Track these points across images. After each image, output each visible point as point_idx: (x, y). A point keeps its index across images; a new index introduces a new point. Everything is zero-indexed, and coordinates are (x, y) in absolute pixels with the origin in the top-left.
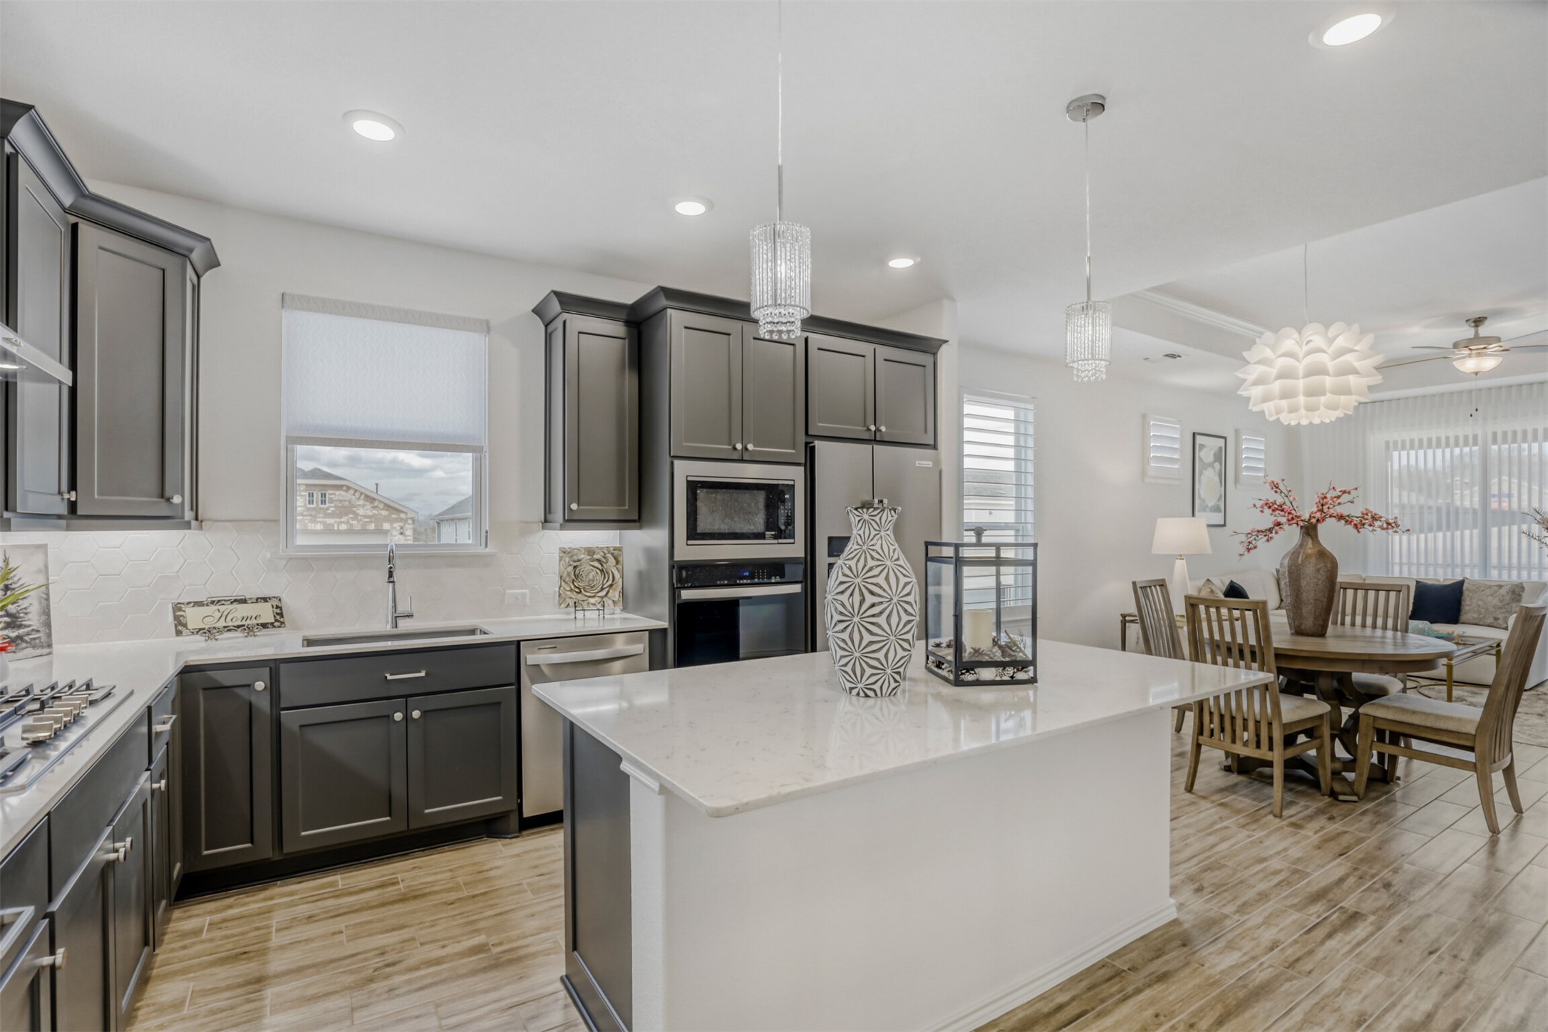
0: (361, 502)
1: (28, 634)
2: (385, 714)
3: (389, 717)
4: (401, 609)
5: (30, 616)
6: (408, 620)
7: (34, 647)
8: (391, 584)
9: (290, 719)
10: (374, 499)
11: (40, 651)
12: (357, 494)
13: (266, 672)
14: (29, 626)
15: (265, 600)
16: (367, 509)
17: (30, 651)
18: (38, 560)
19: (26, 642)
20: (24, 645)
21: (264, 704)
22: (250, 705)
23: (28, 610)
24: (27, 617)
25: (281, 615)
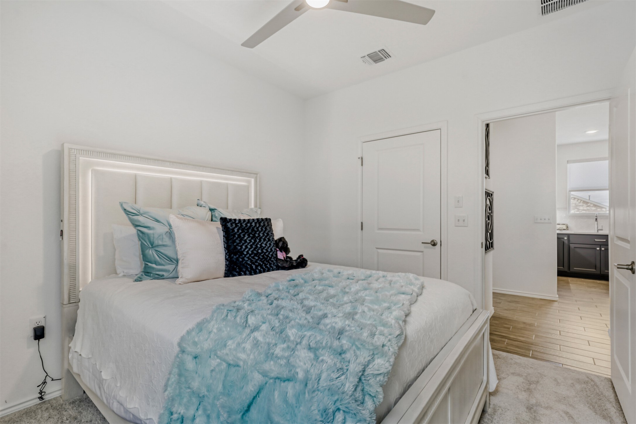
0: (581, 204)
2: (595, 248)
3: (595, 249)
4: (599, 228)
6: (601, 231)
8: (596, 222)
9: (572, 246)
10: (588, 203)
12: (579, 201)
13: (567, 236)
15: (564, 224)
16: (584, 207)
21: (566, 242)
22: (564, 242)
25: (568, 228)
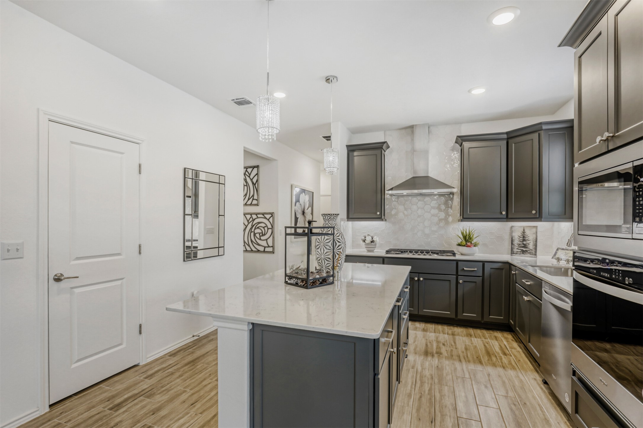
1: (529, 250)
5: (530, 246)
7: (530, 254)
11: (532, 256)
14: (529, 248)
17: (529, 255)
18: (534, 230)
19: (528, 252)
20: (527, 253)
23: (529, 244)
24: (529, 246)
